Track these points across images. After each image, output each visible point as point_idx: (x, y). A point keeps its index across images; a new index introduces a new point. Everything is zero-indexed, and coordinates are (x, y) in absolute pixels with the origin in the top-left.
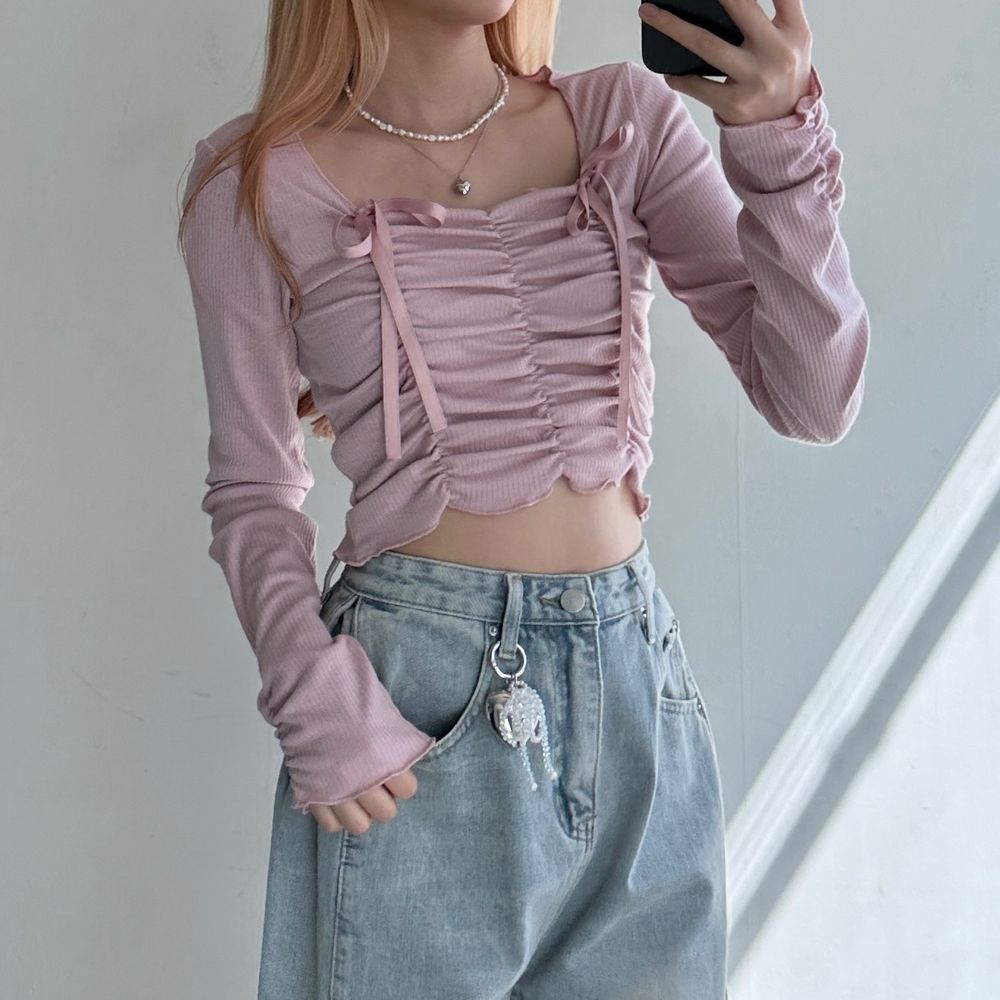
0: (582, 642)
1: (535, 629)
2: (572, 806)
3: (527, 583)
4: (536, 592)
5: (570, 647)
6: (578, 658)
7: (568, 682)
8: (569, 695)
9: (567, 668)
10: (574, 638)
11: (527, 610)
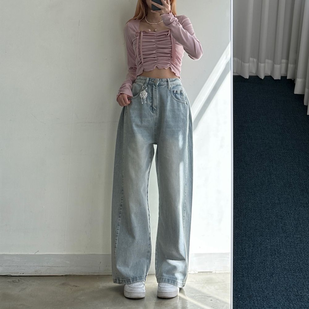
0: (154, 86)
1: (149, 84)
2: (153, 109)
3: (150, 79)
4: (151, 80)
5: (153, 87)
6: (154, 89)
7: (152, 92)
8: (152, 94)
9: (152, 90)
10: (153, 85)
11: (149, 82)
